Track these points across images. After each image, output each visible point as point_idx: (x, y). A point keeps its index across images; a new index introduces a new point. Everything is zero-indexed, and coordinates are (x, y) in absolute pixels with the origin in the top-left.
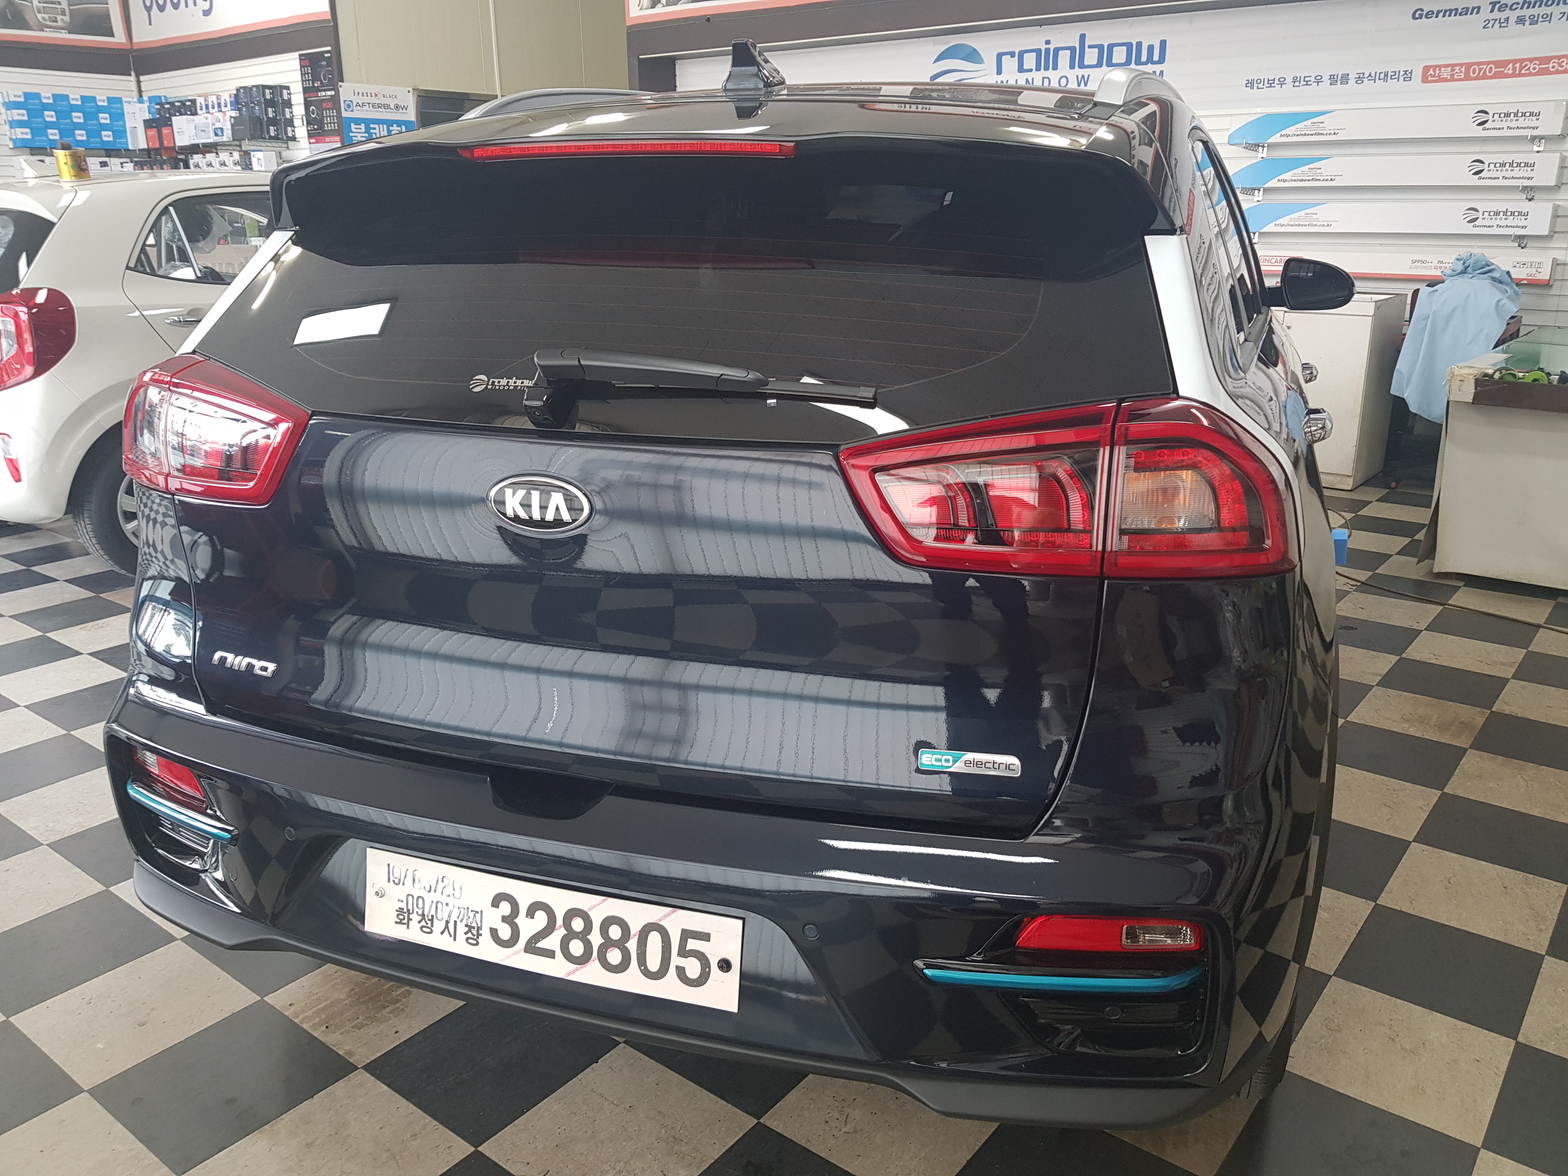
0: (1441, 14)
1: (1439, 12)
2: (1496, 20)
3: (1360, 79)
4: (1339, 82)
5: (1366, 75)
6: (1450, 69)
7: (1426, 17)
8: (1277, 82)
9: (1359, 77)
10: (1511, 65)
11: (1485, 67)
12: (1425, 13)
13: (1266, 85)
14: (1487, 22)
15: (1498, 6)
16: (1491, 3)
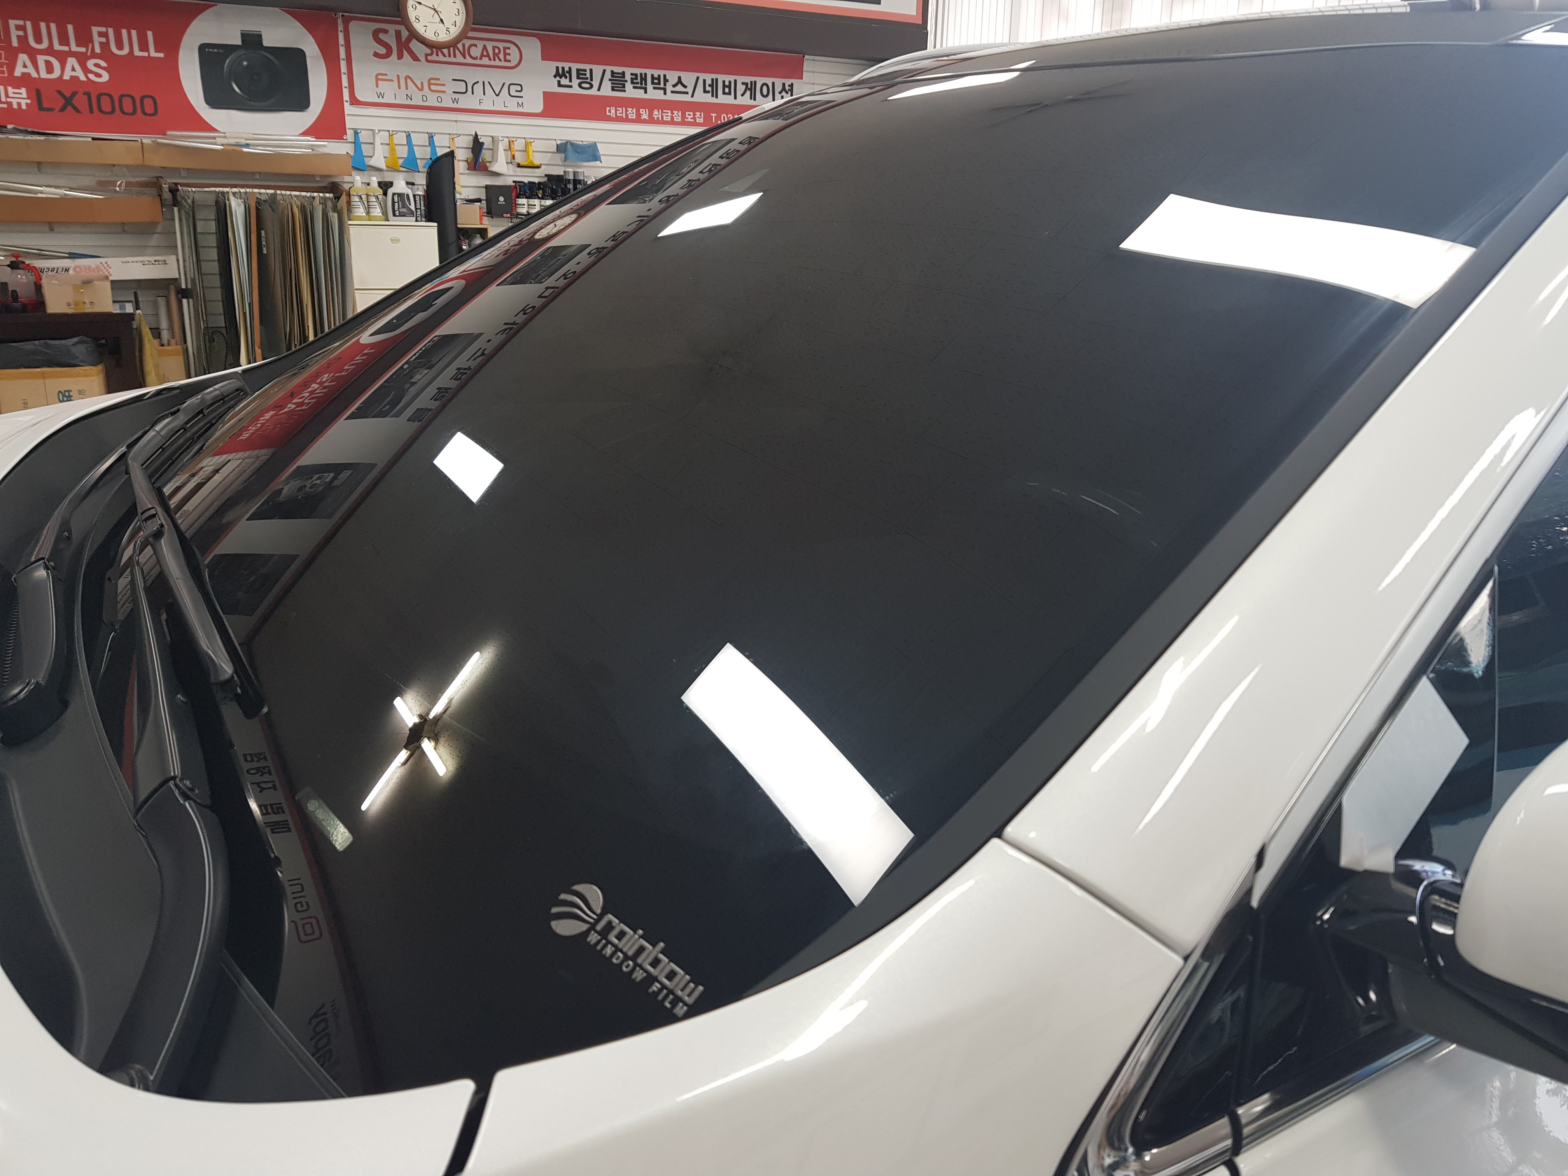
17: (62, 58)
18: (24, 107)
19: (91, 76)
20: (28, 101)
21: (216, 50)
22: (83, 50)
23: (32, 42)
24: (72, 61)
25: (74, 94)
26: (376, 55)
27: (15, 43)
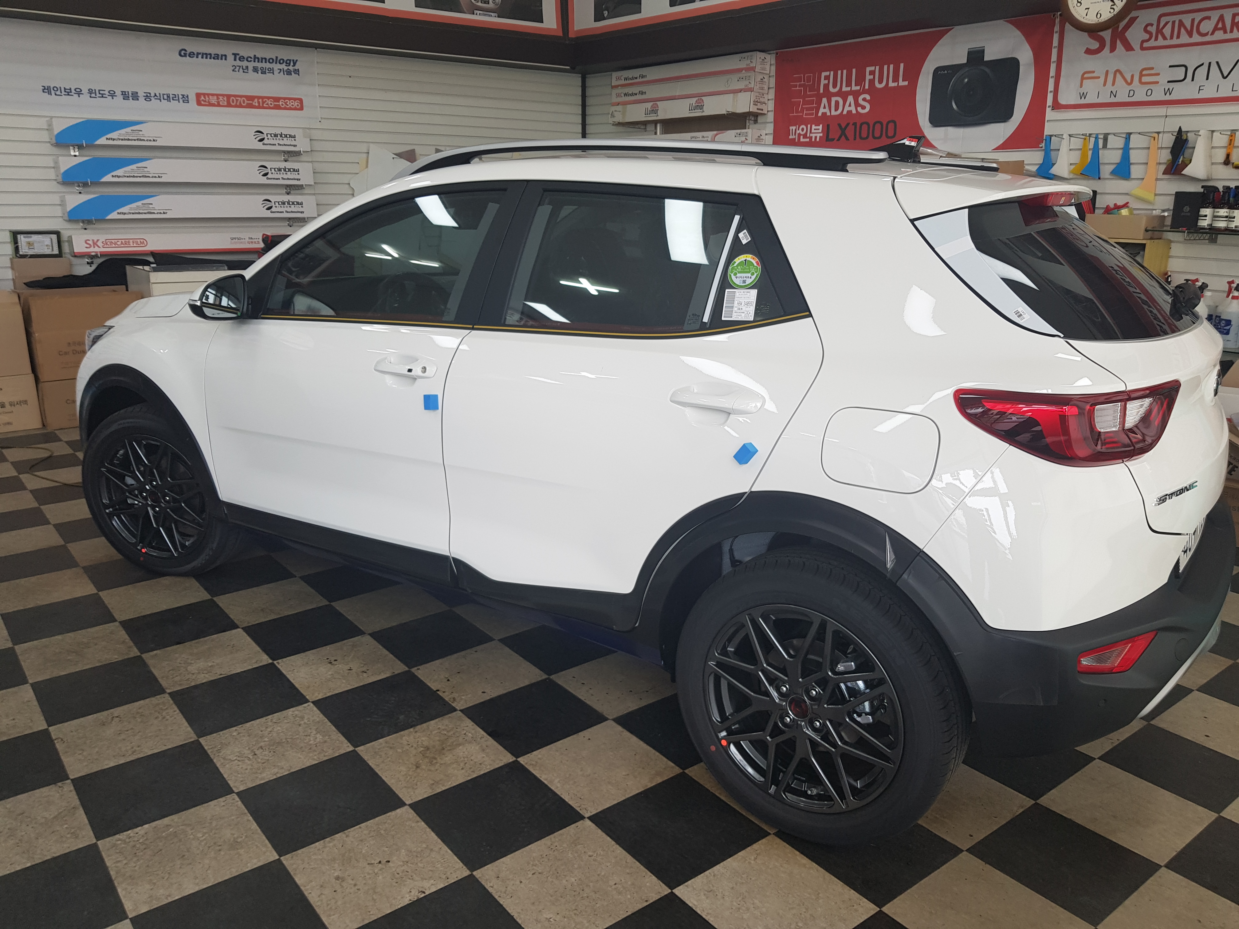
0: (200, 56)
1: (198, 54)
2: (240, 67)
3: (148, 97)
4: (131, 98)
5: (153, 95)
6: (215, 97)
7: (190, 57)
8: (73, 91)
9: (147, 96)
10: (256, 100)
11: (239, 99)
12: (188, 53)
13: (63, 93)
14: (234, 67)
15: (238, 57)
16: (233, 54)
17: (844, 96)
18: (818, 140)
19: (859, 109)
20: (821, 135)
21: (946, 72)
22: (858, 88)
23: (831, 89)
24: (850, 99)
25: (848, 124)
26: (1089, 52)
27: (821, 91)
